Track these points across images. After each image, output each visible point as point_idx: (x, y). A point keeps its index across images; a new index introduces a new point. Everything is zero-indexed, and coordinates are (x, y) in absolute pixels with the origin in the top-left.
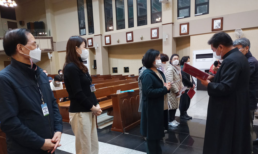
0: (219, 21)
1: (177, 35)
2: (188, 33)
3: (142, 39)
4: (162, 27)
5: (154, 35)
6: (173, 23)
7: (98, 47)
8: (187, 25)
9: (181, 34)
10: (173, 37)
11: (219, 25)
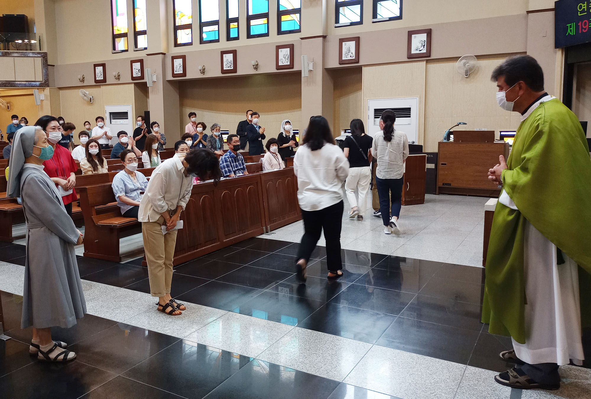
0: (423, 37)
1: (334, 63)
2: (357, 60)
3: (256, 67)
4: (301, 44)
5: (284, 59)
6: (324, 37)
7: (154, 82)
8: (354, 42)
9: (341, 62)
10: (325, 68)
11: (423, 45)
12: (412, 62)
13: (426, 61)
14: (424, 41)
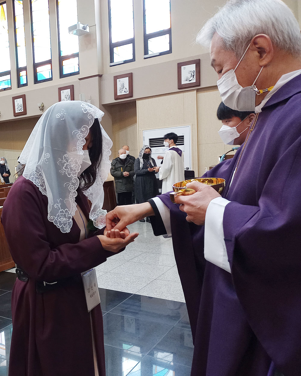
0: (193, 67)
1: (110, 99)
2: (131, 94)
3: (42, 108)
4: (80, 84)
6: (100, 76)
8: (128, 77)
9: (117, 97)
10: (102, 105)
11: (193, 75)
12: (183, 93)
13: (196, 90)
14: (193, 71)
